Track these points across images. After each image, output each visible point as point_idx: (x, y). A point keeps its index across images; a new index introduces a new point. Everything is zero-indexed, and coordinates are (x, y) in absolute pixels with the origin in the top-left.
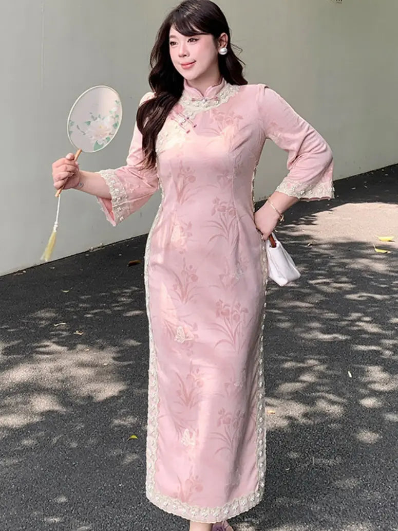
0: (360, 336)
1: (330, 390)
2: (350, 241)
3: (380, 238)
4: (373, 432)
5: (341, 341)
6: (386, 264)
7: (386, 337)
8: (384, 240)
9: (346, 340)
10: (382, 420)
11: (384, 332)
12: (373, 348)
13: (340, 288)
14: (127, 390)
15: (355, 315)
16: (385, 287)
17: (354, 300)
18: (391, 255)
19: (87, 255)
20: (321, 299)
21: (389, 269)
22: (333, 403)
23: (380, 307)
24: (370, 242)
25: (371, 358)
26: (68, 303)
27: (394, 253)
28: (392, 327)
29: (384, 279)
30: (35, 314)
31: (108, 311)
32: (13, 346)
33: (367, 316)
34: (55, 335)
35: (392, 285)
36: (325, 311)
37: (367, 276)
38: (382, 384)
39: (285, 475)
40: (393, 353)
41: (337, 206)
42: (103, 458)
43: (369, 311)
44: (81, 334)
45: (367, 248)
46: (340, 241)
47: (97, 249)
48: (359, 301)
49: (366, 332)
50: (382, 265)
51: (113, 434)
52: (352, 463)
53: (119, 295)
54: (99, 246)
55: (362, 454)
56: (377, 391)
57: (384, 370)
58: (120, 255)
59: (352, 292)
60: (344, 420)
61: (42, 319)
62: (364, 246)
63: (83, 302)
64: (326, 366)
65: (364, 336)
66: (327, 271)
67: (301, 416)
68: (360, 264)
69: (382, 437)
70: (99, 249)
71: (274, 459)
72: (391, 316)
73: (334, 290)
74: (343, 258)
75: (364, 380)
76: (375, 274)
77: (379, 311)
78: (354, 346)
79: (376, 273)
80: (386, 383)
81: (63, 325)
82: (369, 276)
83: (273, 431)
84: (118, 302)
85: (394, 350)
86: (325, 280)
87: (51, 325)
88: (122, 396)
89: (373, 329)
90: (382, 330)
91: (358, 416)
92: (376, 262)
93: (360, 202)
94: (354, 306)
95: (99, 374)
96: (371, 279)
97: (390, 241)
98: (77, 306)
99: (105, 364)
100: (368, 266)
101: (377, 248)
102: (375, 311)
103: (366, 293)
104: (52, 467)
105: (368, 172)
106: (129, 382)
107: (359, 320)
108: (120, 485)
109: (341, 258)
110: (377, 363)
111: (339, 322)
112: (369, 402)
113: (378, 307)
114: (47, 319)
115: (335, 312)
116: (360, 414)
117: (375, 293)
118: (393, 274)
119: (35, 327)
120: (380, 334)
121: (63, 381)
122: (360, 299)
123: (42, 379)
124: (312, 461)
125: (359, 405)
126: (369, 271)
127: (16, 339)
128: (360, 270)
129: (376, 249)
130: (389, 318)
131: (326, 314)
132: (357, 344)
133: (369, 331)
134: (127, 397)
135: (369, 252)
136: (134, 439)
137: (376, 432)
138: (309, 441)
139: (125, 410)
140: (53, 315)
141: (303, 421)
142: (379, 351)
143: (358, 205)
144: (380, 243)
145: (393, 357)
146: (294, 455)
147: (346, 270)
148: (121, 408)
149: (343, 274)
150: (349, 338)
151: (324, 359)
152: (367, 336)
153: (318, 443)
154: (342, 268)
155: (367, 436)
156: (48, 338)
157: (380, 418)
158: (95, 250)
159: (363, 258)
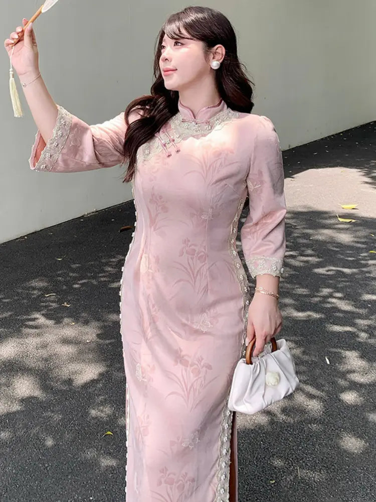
0: (335, 314)
1: (308, 380)
2: (311, 210)
3: (343, 206)
4: (357, 437)
5: (316, 320)
6: (351, 234)
7: (360, 317)
8: (347, 208)
9: (320, 319)
10: (366, 421)
11: (357, 310)
12: (348, 329)
13: (307, 262)
14: (107, 372)
15: (326, 291)
16: (353, 260)
17: (323, 275)
18: (355, 224)
19: (82, 220)
20: (291, 273)
21: (356, 240)
22: (311, 397)
23: (351, 282)
24: (333, 211)
25: (347, 340)
26: (60, 272)
27: (359, 222)
28: (364, 304)
29: (351, 252)
30: (30, 283)
31: (94, 282)
32: (6, 317)
33: (338, 292)
34: (46, 307)
35: (360, 257)
36: (297, 286)
37: (332, 248)
38: (362, 373)
39: (270, 489)
40: (369, 335)
41: (299, 172)
42: (77, 459)
43: (339, 286)
44: (68, 306)
45: (330, 217)
46: (300, 210)
47: (91, 214)
48: (328, 275)
49: (340, 311)
50: (347, 235)
51: (89, 426)
52: (339, 480)
53: (107, 264)
54: (92, 211)
55: (349, 467)
56: (358, 384)
57: (362, 357)
58: (113, 220)
59: (319, 265)
60: (325, 420)
61: (34, 289)
62: (327, 215)
63: (73, 271)
64: (302, 349)
65: (337, 314)
66: (293, 243)
67: (279, 410)
68: (324, 234)
69: (368, 444)
70: (94, 214)
71: (257, 466)
72: (363, 292)
73: (302, 264)
74: (307, 228)
75: (342, 368)
76: (340, 245)
77: (349, 287)
78: (329, 326)
79: (342, 244)
80: (365, 372)
81: (53, 295)
82: (335, 249)
83: (253, 428)
84: (104, 272)
85: (370, 332)
86: (291, 253)
87: (43, 295)
88: (101, 380)
89: (345, 306)
90: (356, 307)
91: (340, 415)
92: (340, 233)
93: (323, 168)
94: (324, 281)
95: (81, 352)
96: (338, 251)
97: (353, 209)
98: (68, 275)
99: (88, 341)
100: (333, 237)
101: (340, 217)
102: (346, 286)
103: (334, 266)
104: (24, 469)
105: (328, 137)
106: (109, 363)
107: (331, 296)
108: (91, 498)
109: (304, 228)
110: (354, 348)
111: (312, 298)
112: (350, 397)
113: (348, 282)
114: (40, 289)
115: (306, 287)
116: (342, 412)
117: (344, 267)
118: (359, 245)
119: (28, 296)
120: (353, 313)
121: (46, 360)
122: (329, 273)
123: (27, 356)
124: (297, 472)
125: (340, 400)
126: (335, 243)
127: (9, 310)
128: (325, 242)
129: (339, 219)
130: (360, 295)
131: (298, 289)
132: (331, 323)
133: (342, 309)
134: (106, 381)
135: (332, 221)
136: (110, 435)
137: (361, 437)
138: (291, 444)
139: (103, 397)
140: (45, 284)
141: (282, 417)
142: (354, 333)
143: (320, 170)
144: (343, 212)
145: (369, 340)
146: (278, 463)
147: (311, 242)
148: (100, 395)
149: (307, 246)
150: (323, 316)
151: (299, 341)
152: (341, 315)
153: (300, 448)
154: (307, 239)
155: (352, 444)
156: (38, 310)
157: (364, 418)
158: (88, 215)
159: (327, 228)
